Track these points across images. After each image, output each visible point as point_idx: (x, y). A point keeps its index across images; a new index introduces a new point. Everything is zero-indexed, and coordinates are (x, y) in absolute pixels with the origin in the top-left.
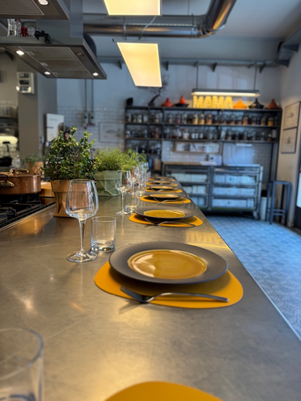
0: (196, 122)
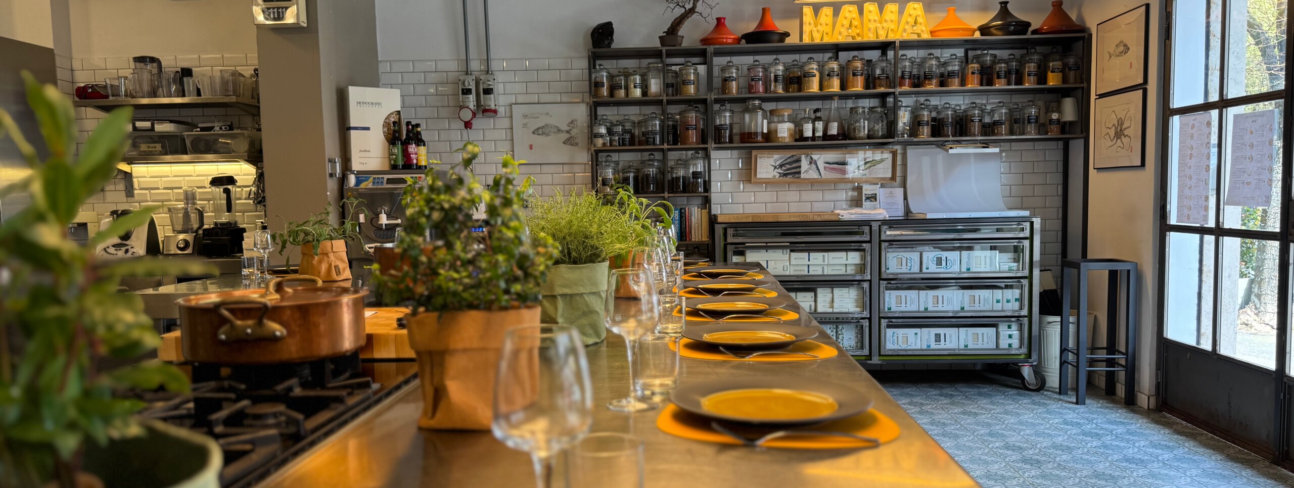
0: (814, 87)
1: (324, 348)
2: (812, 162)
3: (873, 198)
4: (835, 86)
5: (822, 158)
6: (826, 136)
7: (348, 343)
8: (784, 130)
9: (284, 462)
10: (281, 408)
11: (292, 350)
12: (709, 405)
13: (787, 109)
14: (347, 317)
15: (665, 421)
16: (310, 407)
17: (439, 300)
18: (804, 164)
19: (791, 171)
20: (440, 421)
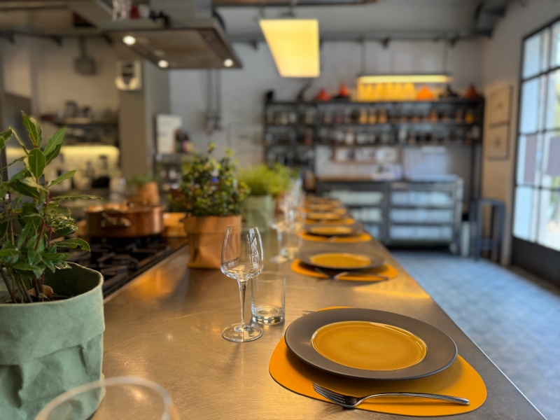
0: (363, 119)
1: (147, 231)
4: (373, 119)
5: (366, 151)
7: (157, 228)
8: (350, 139)
9: (129, 280)
10: (128, 257)
11: (133, 232)
12: (314, 260)
13: (351, 129)
14: (156, 218)
15: (295, 267)
16: (141, 257)
17: (197, 212)
18: (357, 154)
19: (352, 157)
20: (197, 264)
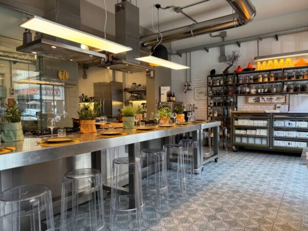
0: (261, 80)
2: (263, 98)
3: (279, 107)
4: (266, 80)
5: (265, 98)
6: (264, 92)
8: (253, 91)
13: (254, 86)
18: (261, 99)
19: (257, 101)
